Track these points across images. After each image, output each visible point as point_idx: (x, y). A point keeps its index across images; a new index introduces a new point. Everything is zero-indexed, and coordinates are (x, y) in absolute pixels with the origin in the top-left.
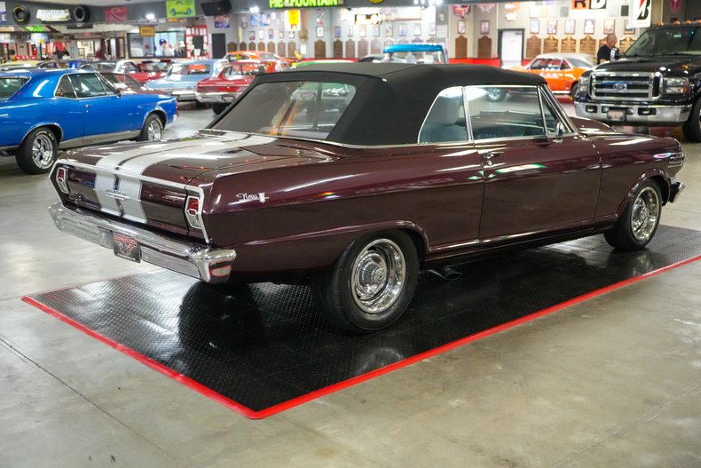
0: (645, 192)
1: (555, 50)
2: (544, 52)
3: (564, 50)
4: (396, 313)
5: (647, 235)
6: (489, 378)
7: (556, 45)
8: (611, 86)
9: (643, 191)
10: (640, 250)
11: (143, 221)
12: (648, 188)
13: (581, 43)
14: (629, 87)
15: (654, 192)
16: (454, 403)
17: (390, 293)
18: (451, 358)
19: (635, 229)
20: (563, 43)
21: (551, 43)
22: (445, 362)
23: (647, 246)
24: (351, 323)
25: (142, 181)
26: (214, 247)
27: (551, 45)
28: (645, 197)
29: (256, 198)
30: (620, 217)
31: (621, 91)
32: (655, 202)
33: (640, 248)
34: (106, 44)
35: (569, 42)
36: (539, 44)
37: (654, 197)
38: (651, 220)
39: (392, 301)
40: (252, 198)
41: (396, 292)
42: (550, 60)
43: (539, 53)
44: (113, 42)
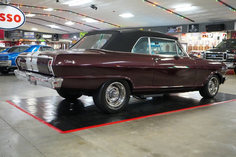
0: (213, 79)
1: (197, 50)
2: (193, 50)
3: (199, 50)
4: (122, 108)
5: (214, 93)
6: (148, 127)
7: (197, 48)
8: (210, 56)
9: (212, 78)
10: (212, 98)
11: (38, 71)
12: (214, 77)
13: (205, 48)
14: (216, 56)
15: (216, 79)
16: (132, 133)
17: (120, 101)
18: (137, 121)
19: (210, 91)
20: (199, 48)
21: (196, 47)
22: (134, 122)
23: (214, 97)
24: (105, 109)
25: (37, 57)
26: (56, 77)
27: (195, 48)
28: (213, 80)
29: (71, 62)
30: (204, 86)
31: (214, 58)
32: (217, 82)
33: (212, 97)
34: (63, 46)
35: (201, 47)
36: (192, 48)
37: (216, 81)
38: (216, 88)
39: (120, 104)
40: (70, 62)
41: (122, 101)
42: (195, 52)
43: (192, 50)
44: (65, 45)
